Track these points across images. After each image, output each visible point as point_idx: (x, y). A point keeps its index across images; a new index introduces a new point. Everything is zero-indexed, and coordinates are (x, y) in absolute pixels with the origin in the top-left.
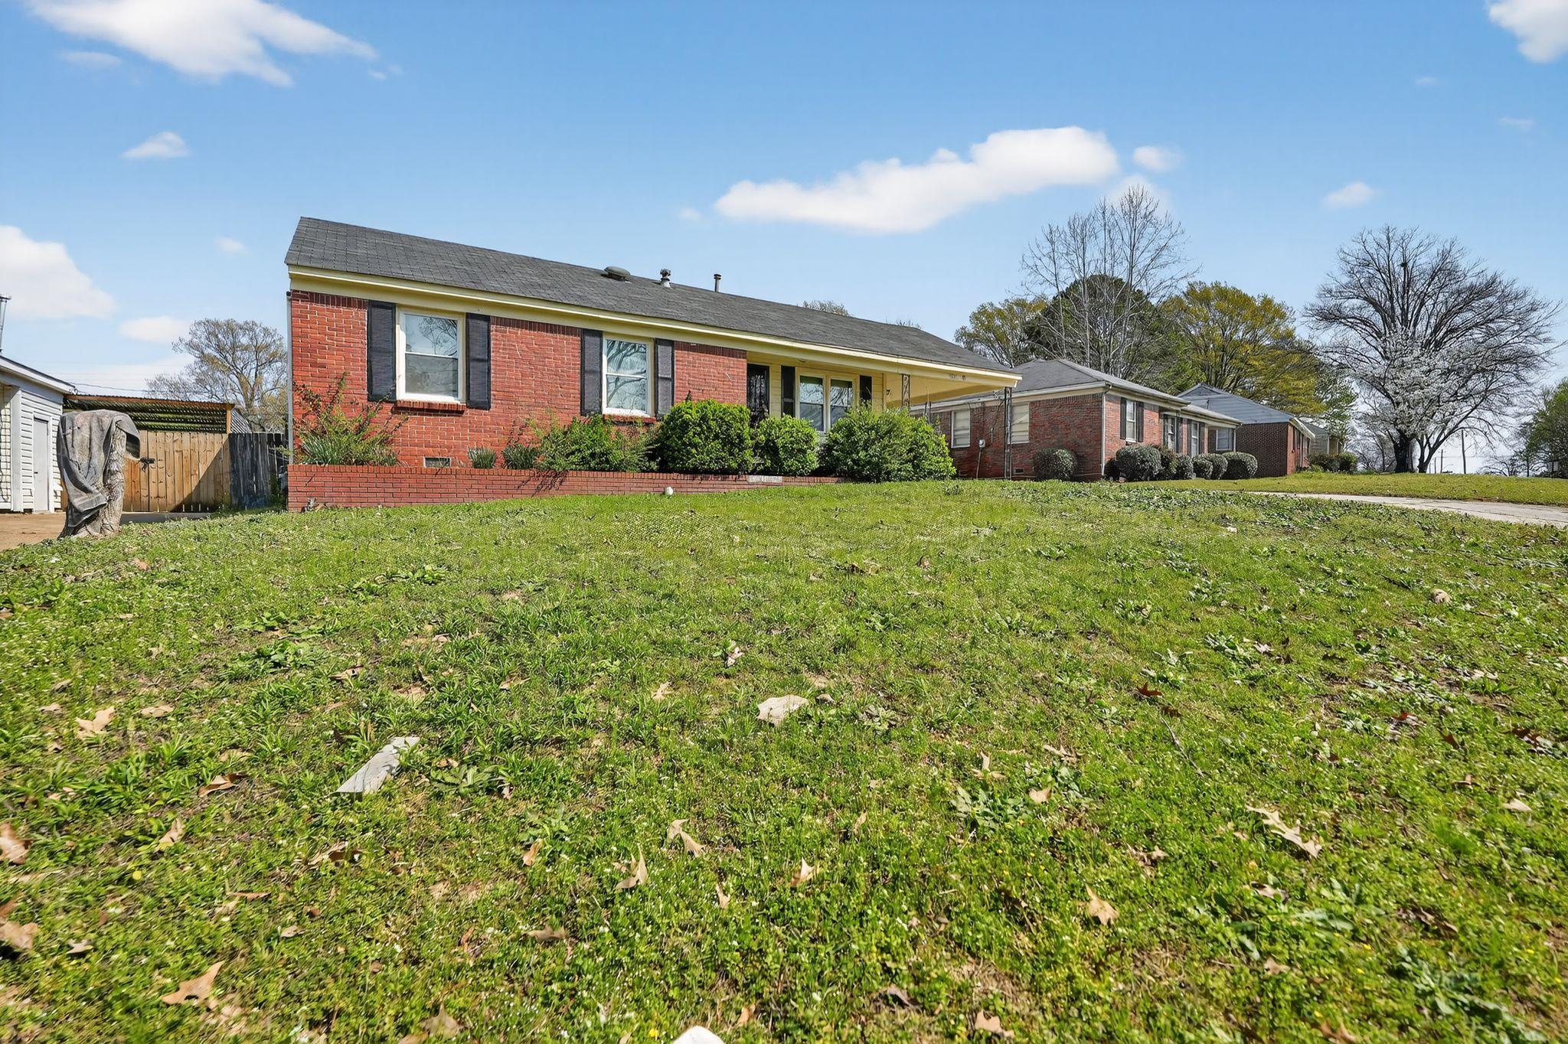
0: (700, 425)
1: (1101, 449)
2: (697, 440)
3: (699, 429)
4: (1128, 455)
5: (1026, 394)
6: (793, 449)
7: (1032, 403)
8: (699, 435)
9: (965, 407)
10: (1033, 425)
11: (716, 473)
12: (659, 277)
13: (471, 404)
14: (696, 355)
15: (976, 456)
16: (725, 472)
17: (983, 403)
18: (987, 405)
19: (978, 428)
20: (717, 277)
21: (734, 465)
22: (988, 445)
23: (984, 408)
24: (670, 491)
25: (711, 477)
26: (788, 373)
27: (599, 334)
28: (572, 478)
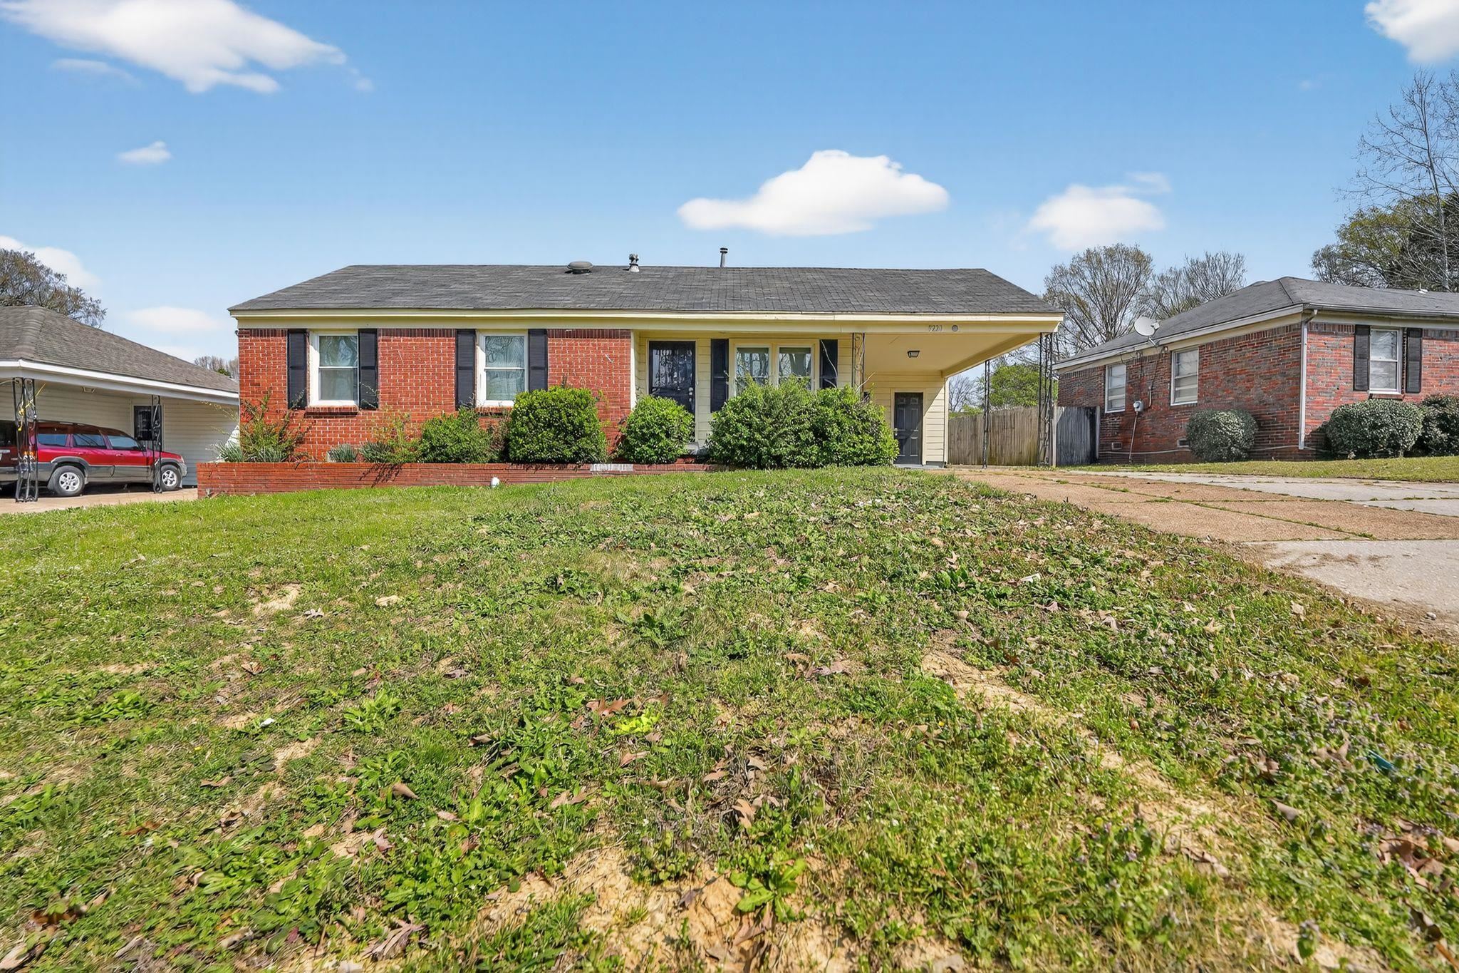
0: (527, 415)
1: (1298, 410)
2: (524, 430)
3: (525, 418)
4: (1347, 417)
5: (1191, 335)
6: (644, 434)
7: (1201, 347)
8: (527, 424)
9: (1119, 359)
10: (1203, 380)
11: (549, 462)
12: (627, 262)
13: (364, 406)
14: (572, 341)
15: (1130, 423)
16: (561, 462)
17: (1141, 351)
18: (1145, 354)
19: (1135, 387)
20: (724, 251)
21: (569, 454)
22: (1146, 409)
23: (1142, 360)
24: (495, 481)
25: (548, 467)
26: (720, 348)
27: (473, 332)
28: (407, 470)
